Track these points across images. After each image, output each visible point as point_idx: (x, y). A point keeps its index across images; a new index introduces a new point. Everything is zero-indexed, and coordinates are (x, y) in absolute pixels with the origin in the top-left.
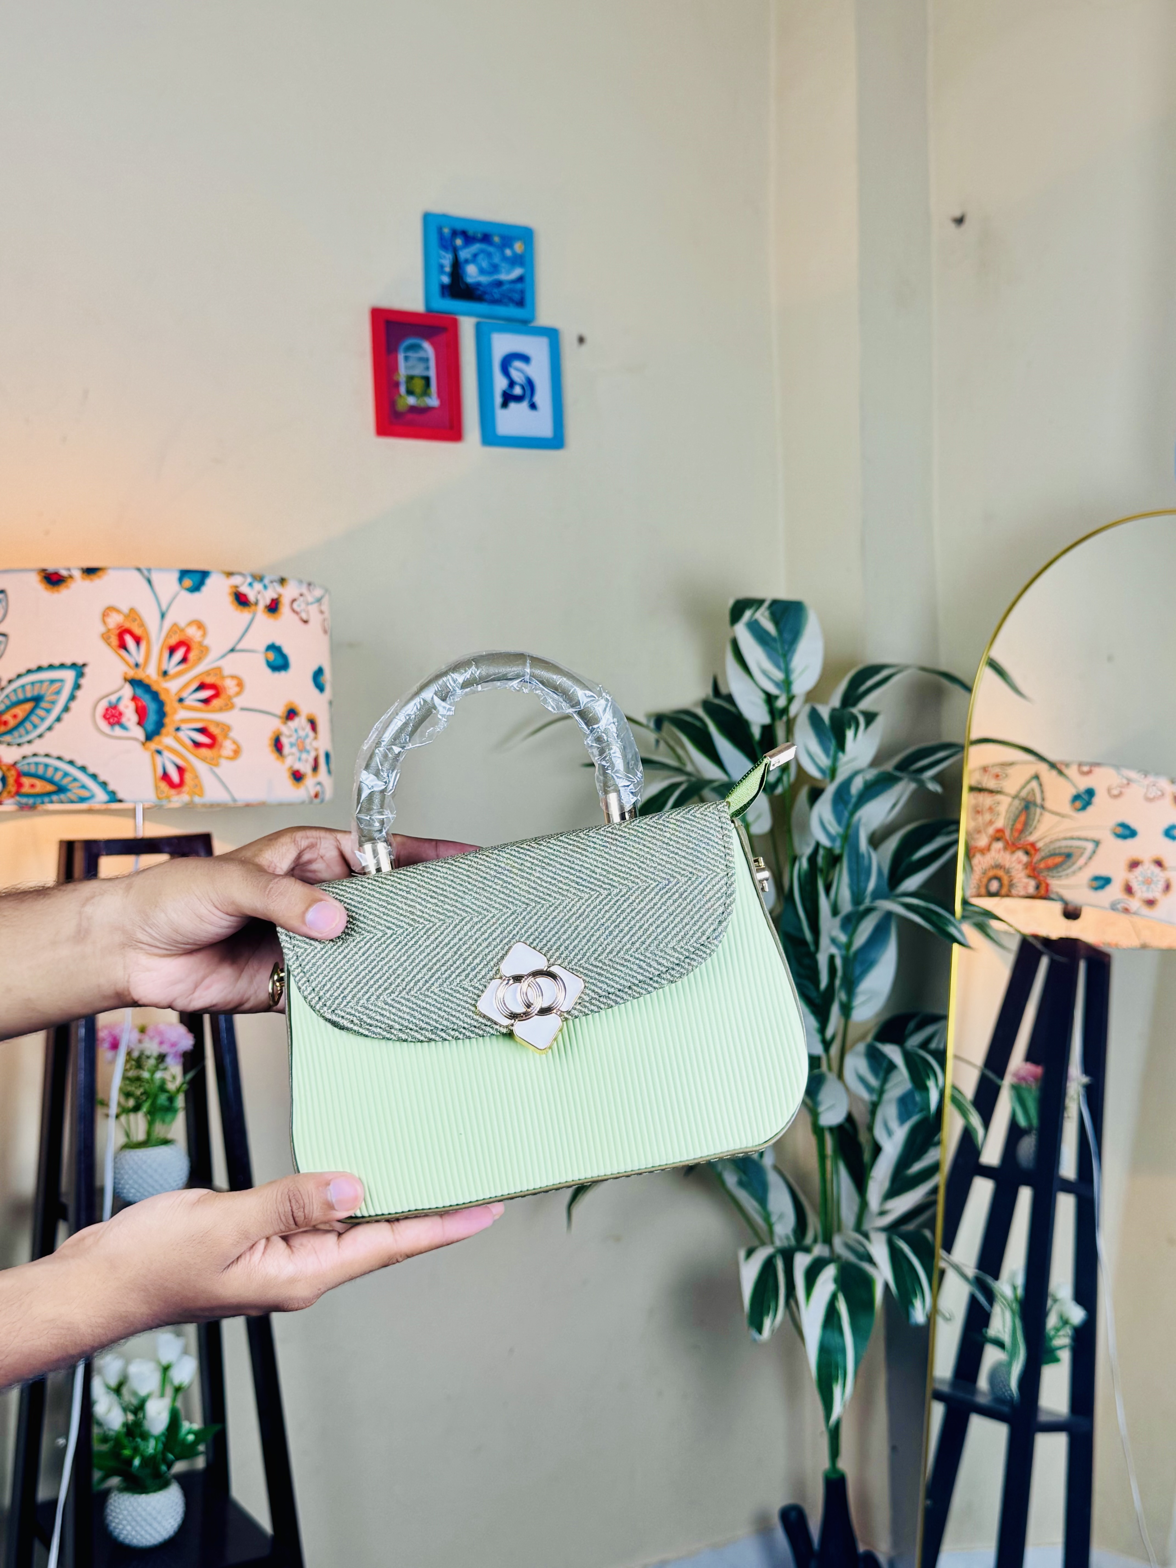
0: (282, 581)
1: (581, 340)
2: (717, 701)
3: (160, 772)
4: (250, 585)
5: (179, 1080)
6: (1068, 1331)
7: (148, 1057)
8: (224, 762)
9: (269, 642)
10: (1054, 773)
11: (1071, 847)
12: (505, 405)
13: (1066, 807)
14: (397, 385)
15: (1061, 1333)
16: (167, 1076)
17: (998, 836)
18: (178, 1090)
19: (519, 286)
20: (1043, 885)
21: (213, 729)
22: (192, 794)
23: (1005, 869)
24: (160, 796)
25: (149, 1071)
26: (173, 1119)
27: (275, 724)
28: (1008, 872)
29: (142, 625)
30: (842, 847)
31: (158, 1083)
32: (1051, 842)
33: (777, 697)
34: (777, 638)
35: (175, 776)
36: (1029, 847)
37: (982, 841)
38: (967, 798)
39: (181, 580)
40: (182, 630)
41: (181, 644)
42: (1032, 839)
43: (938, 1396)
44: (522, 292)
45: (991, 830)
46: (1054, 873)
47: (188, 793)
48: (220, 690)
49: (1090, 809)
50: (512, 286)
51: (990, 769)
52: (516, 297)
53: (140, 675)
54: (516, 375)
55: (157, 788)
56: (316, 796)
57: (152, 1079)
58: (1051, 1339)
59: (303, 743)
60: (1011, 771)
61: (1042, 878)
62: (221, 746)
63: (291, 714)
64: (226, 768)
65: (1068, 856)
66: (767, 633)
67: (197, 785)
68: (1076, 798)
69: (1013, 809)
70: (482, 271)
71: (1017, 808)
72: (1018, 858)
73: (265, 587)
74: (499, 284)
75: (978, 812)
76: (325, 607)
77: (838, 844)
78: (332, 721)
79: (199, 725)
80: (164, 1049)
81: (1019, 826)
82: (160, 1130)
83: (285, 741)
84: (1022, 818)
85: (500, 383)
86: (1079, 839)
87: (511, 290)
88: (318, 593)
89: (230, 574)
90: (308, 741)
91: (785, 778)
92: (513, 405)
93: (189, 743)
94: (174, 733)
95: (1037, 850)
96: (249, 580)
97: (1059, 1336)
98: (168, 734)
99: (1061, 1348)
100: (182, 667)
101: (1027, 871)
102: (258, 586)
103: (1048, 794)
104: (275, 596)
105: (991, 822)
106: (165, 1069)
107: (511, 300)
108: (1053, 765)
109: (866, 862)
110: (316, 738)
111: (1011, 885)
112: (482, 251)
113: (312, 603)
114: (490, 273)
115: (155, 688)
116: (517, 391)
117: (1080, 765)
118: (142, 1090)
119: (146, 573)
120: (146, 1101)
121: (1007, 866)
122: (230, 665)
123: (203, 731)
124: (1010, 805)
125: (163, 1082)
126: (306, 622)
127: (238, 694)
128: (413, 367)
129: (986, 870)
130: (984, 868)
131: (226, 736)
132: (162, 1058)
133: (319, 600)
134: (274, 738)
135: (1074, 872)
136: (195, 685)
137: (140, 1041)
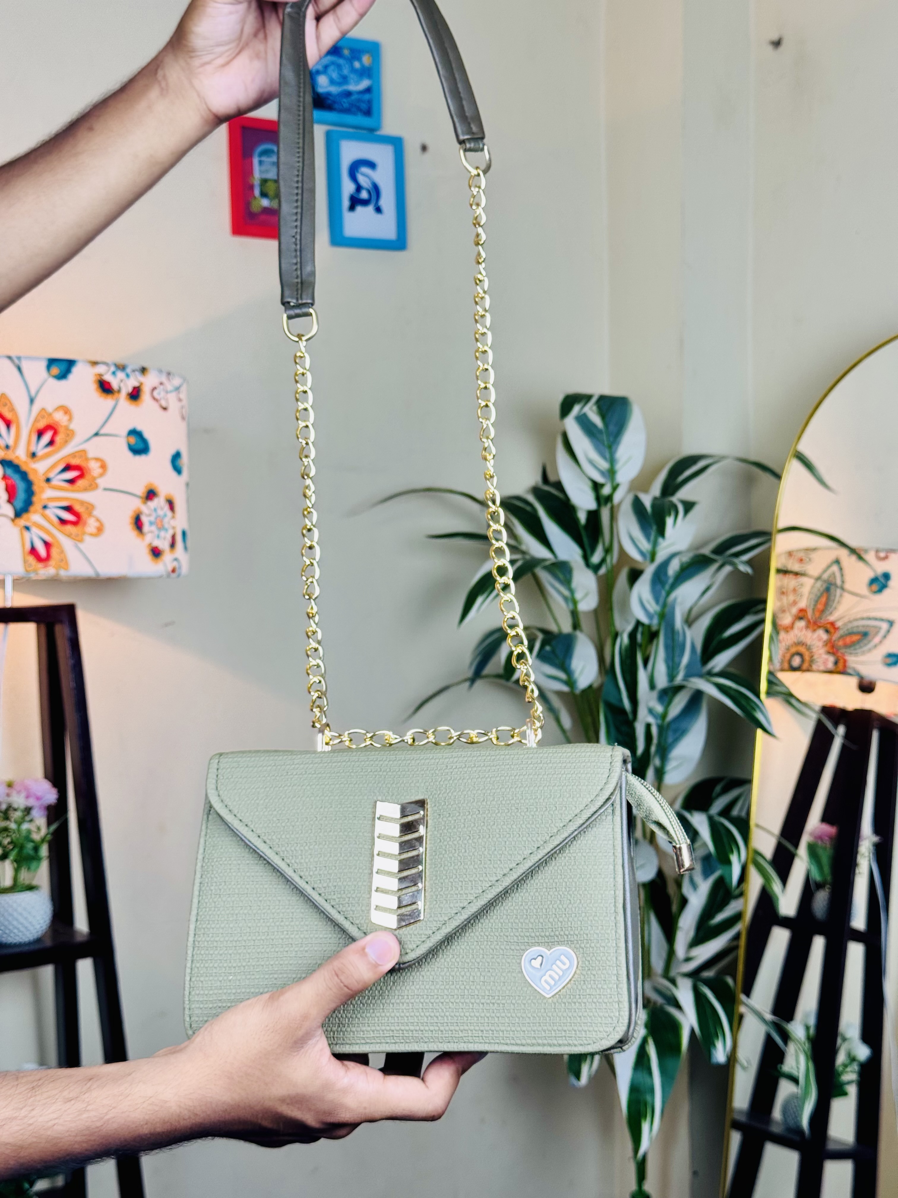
0: (143, 370)
1: (424, 148)
2: (547, 488)
3: (28, 547)
4: (114, 373)
5: (44, 831)
6: (855, 1067)
7: (15, 810)
8: (87, 539)
9: (130, 427)
10: (854, 558)
11: (868, 626)
12: (352, 208)
13: (864, 590)
14: (251, 187)
15: (849, 1069)
16: (32, 827)
17: (801, 615)
18: (43, 840)
19: (367, 97)
20: (841, 661)
21: (77, 508)
22: (58, 567)
23: (806, 645)
24: (28, 569)
25: (16, 822)
26: (38, 867)
27: (136, 504)
28: (809, 648)
29: (12, 410)
30: (659, 624)
31: (24, 833)
32: (850, 622)
33: (602, 485)
34: (604, 430)
35: (42, 551)
36: (829, 626)
37: (786, 620)
38: (774, 580)
39: (49, 367)
40: (50, 415)
41: (49, 427)
42: (832, 618)
43: (736, 1125)
44: (370, 102)
45: (794, 610)
46: (851, 650)
47: (54, 567)
48: (84, 471)
49: (886, 592)
50: (360, 96)
51: (794, 553)
52: (364, 106)
53: (10, 456)
54: (362, 179)
55: (25, 562)
56: (174, 571)
57: (19, 829)
58: (839, 1075)
59: (162, 521)
60: (814, 555)
61: (839, 654)
62: (85, 524)
63: (151, 495)
64: (89, 543)
65: (865, 635)
66: (594, 426)
67: (62, 560)
68: (873, 581)
69: (815, 590)
70: (332, 82)
71: (819, 590)
72: (819, 636)
73: (128, 376)
74: (349, 94)
75: (783, 593)
76: (183, 396)
77: (655, 621)
78: (188, 501)
79: (65, 504)
80: (31, 802)
81: (820, 607)
82: (24, 876)
83: (144, 519)
84: (823, 600)
85: (348, 188)
86: (876, 619)
87: (359, 100)
88: (177, 382)
89: (95, 363)
90: (166, 520)
91: (608, 559)
92: (359, 209)
93: (56, 520)
94: (41, 511)
95: (836, 629)
96: (113, 369)
97: (847, 1072)
98: (35, 512)
99: (849, 1083)
100: (49, 449)
101: (826, 649)
102: (121, 375)
103: (847, 578)
104: (136, 384)
105: (795, 603)
106: (31, 821)
107: (359, 109)
108: (853, 551)
109: (681, 638)
110: (173, 517)
111: (812, 661)
112: (333, 63)
113: (171, 392)
114: (340, 84)
115: (24, 468)
116: (364, 195)
117: (877, 551)
118: (8, 840)
119: (16, 361)
120: (12, 850)
121: (809, 643)
122: (94, 449)
123: (69, 509)
124: (813, 587)
125: (29, 832)
126: (165, 409)
127: (102, 475)
128: (267, 171)
129: (789, 646)
130: (787, 644)
131: (90, 514)
132: (28, 810)
133: (177, 389)
134: (135, 516)
135: (870, 650)
136: (61, 467)
137: (8, 795)
